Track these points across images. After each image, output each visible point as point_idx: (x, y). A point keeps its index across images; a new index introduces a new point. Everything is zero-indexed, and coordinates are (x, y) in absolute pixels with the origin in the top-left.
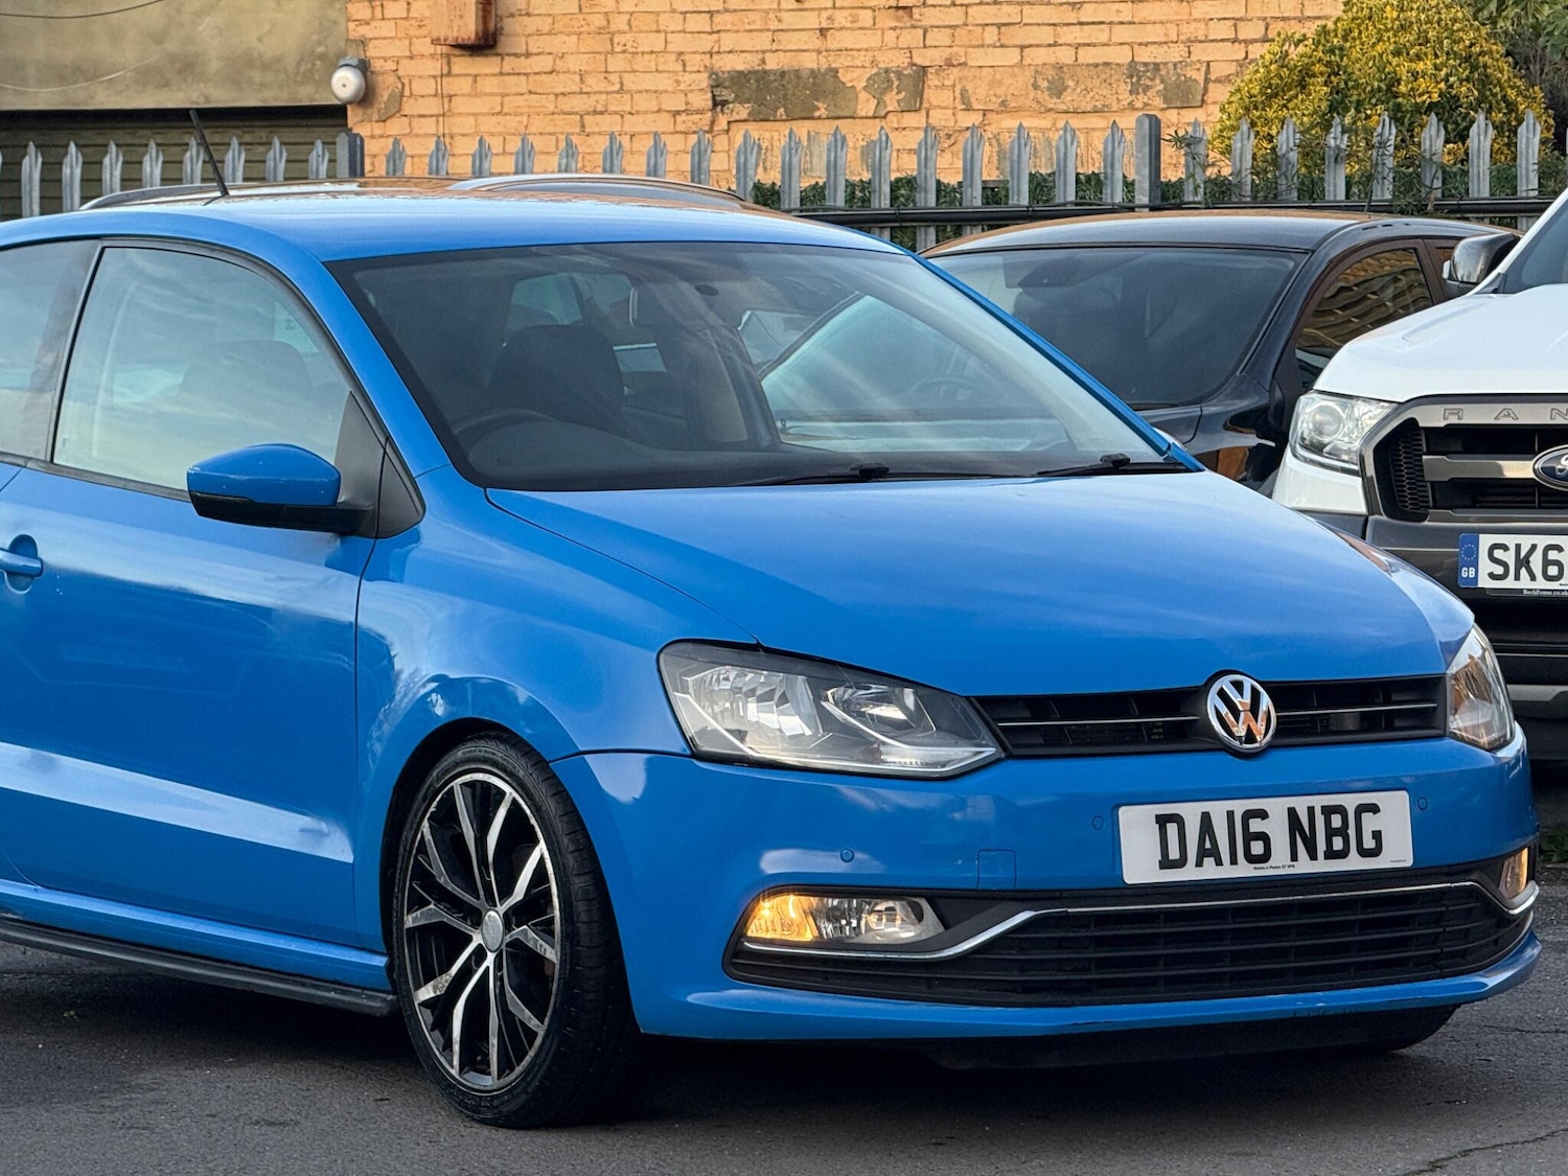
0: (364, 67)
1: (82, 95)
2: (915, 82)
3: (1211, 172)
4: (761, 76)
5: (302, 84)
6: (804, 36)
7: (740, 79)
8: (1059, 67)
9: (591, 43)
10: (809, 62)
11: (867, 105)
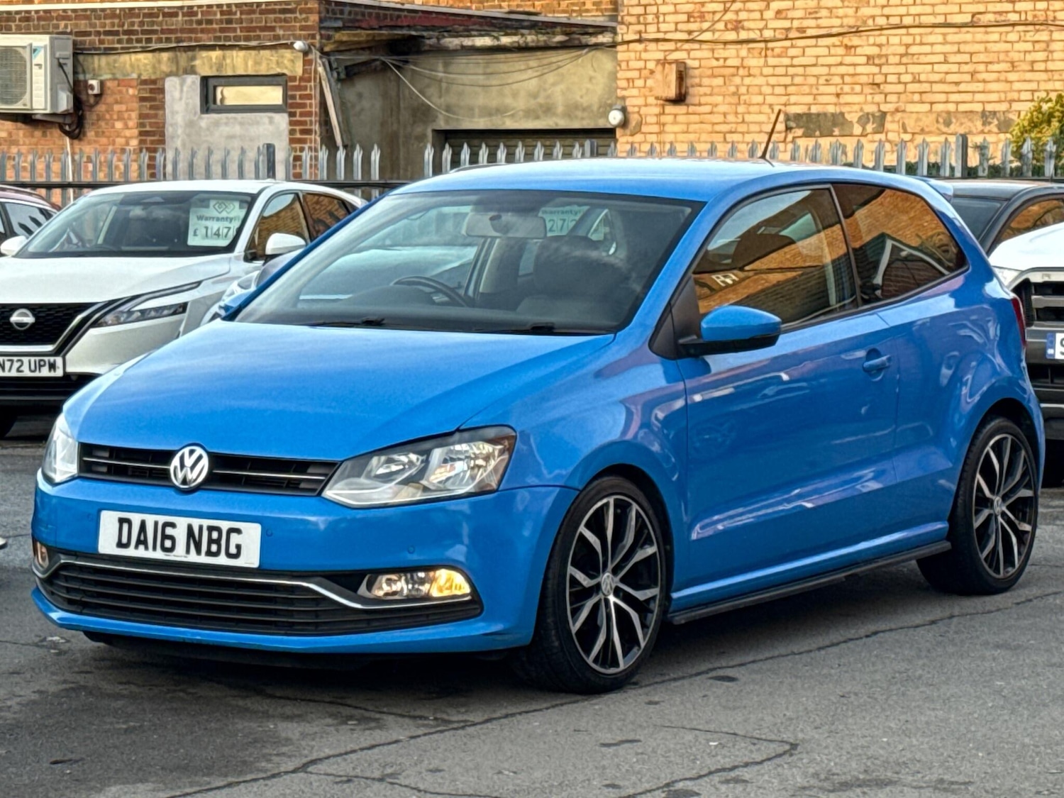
0: (624, 110)
1: (500, 122)
2: (881, 119)
3: (991, 162)
4: (809, 115)
5: (601, 117)
6: (829, 97)
7: (798, 117)
8: (948, 113)
9: (728, 99)
10: (831, 109)
11: (857, 130)
